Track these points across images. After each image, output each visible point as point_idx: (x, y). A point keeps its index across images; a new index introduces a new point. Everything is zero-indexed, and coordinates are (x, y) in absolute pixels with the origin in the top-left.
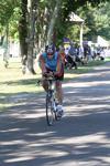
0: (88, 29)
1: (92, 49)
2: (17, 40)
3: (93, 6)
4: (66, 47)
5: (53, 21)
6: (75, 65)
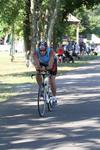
0: (83, 28)
2: (22, 38)
4: (64, 43)
6: (72, 59)
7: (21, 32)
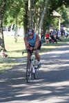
1: (66, 32)
3: (66, 7)
4: (50, 30)
5: (43, 16)
7: (22, 23)
